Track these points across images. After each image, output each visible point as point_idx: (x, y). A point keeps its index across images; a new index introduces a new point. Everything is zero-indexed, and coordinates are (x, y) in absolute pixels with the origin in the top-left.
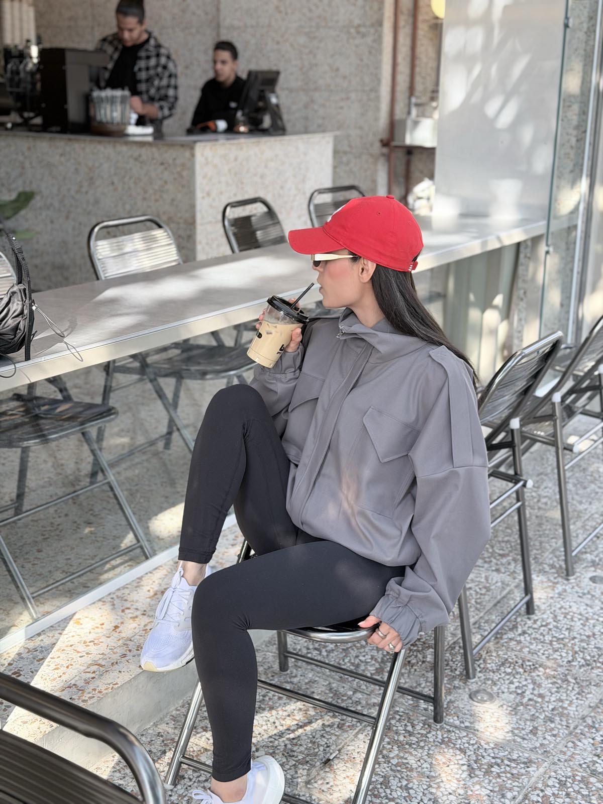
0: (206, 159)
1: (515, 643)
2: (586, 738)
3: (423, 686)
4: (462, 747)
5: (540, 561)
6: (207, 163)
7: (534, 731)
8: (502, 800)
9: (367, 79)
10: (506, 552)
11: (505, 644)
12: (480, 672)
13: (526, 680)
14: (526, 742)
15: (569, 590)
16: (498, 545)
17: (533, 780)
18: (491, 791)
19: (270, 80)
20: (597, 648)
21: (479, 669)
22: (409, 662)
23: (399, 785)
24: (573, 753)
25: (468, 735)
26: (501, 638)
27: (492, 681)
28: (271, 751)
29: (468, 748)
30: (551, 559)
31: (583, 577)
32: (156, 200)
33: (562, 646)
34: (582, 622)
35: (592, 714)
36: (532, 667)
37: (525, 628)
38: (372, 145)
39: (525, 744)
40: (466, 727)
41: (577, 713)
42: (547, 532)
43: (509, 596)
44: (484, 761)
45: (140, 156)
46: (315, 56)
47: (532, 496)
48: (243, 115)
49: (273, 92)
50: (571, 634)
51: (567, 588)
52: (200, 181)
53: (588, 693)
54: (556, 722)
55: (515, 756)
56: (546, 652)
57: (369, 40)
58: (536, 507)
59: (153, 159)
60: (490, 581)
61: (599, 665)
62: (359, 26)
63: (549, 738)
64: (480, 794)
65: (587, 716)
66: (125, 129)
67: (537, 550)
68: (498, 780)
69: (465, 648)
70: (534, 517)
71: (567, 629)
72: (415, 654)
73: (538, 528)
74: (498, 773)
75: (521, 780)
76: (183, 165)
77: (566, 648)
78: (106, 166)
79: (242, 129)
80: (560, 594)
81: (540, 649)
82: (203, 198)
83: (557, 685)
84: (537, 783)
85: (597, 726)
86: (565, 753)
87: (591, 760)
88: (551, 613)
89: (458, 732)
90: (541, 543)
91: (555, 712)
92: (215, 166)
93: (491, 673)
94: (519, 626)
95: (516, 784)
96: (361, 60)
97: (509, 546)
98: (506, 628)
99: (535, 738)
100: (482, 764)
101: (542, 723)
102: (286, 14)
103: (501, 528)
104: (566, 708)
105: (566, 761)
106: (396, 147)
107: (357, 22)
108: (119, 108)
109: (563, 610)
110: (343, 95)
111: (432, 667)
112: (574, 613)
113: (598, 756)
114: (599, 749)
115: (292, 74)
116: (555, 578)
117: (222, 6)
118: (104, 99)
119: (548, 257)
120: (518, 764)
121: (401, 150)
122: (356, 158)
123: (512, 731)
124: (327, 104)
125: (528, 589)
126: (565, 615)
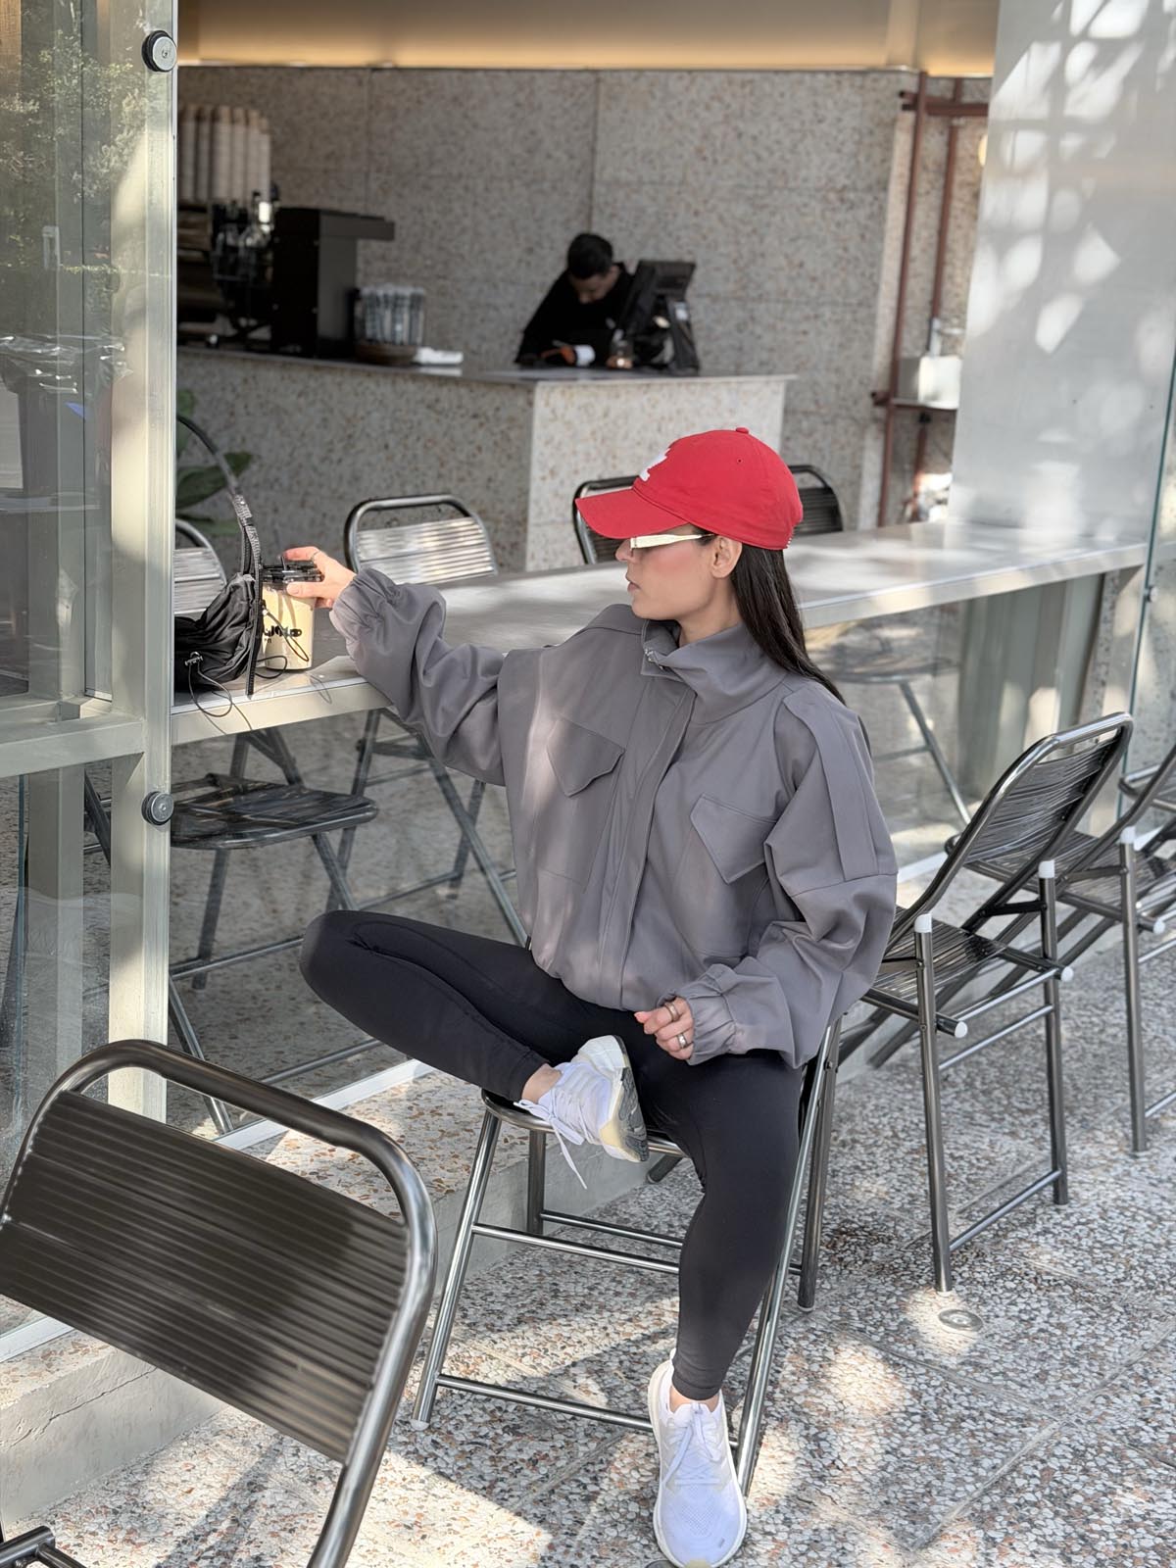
0: (553, 411)
1: (1028, 1245)
2: (1129, 1393)
3: (860, 1296)
4: (916, 1389)
5: (1091, 1124)
6: (555, 419)
7: (1041, 1378)
8: (974, 1469)
9: (853, 284)
10: (1033, 1106)
11: (1011, 1246)
12: (961, 1283)
13: (1039, 1301)
14: (1025, 1390)
15: (1135, 1173)
16: (1019, 1094)
17: (1030, 1445)
18: (957, 1454)
19: (674, 279)
20: (1170, 1264)
21: (959, 1280)
22: (841, 1259)
23: (805, 1433)
24: (1105, 1413)
25: (928, 1372)
26: (1005, 1237)
27: (981, 1298)
28: (596, 1368)
29: (926, 1391)
30: (1111, 1123)
31: (1163, 1154)
32: (461, 480)
33: (1110, 1256)
34: (1149, 1223)
35: (1146, 1360)
36: (1052, 1283)
37: (1049, 1225)
38: (856, 403)
39: (1023, 1392)
40: (927, 1361)
41: (1119, 1356)
42: (1110, 1081)
43: (1027, 1174)
44: (950, 1412)
45: (437, 400)
46: (761, 241)
47: (1091, 1023)
48: (624, 338)
49: (682, 299)
50: (1127, 1240)
52: (539, 450)
53: (1144, 1329)
54: (1082, 1367)
55: (1004, 1409)
56: (1080, 1263)
57: (862, 214)
58: (1096, 1041)
59: (459, 407)
60: (996, 1150)
61: (1169, 1289)
62: (844, 188)
63: (1066, 1388)
64: (938, 1458)
65: (1136, 1362)
66: (415, 353)
67: (1087, 1107)
68: (971, 1440)
69: (935, 1244)
70: (1090, 1056)
71: (1122, 1231)
72: (853, 1248)
73: (1094, 1073)
74: (971, 1431)
75: (1008, 1445)
76: (512, 419)
77: (1116, 1259)
78: (376, 415)
79: (621, 362)
80: (1117, 1178)
81: (1070, 1258)
82: (543, 479)
83: (1091, 1313)
84: (1036, 1449)
85: (1151, 1377)
86: (1089, 1412)
87: (1132, 1424)
88: (1098, 1206)
89: (912, 1367)
90: (1096, 1098)
91: (1082, 1352)
92: (568, 424)
93: (980, 1287)
94: (1038, 1220)
95: (1000, 1448)
96: (846, 249)
97: (1039, 1098)
98: (1015, 1222)
99: (1042, 1386)
100: (945, 1416)
101: (1058, 1366)
102: (715, 161)
103: (1027, 1069)
104: (1102, 1348)
105: (1089, 1422)
106: (900, 406)
107: (842, 181)
108: (406, 317)
109: (1119, 1203)
110: (808, 311)
111: (880, 1270)
112: (1139, 1209)
113: (1146, 1421)
114: (1150, 1411)
115: (718, 269)
116: (1113, 1153)
117: (599, 147)
118: (382, 300)
119: (1148, 605)
120: (1007, 1420)
121: (909, 413)
122: (826, 423)
123: (1004, 1373)
124: (780, 325)
125: (1058, 1158)
126: (1122, 1211)
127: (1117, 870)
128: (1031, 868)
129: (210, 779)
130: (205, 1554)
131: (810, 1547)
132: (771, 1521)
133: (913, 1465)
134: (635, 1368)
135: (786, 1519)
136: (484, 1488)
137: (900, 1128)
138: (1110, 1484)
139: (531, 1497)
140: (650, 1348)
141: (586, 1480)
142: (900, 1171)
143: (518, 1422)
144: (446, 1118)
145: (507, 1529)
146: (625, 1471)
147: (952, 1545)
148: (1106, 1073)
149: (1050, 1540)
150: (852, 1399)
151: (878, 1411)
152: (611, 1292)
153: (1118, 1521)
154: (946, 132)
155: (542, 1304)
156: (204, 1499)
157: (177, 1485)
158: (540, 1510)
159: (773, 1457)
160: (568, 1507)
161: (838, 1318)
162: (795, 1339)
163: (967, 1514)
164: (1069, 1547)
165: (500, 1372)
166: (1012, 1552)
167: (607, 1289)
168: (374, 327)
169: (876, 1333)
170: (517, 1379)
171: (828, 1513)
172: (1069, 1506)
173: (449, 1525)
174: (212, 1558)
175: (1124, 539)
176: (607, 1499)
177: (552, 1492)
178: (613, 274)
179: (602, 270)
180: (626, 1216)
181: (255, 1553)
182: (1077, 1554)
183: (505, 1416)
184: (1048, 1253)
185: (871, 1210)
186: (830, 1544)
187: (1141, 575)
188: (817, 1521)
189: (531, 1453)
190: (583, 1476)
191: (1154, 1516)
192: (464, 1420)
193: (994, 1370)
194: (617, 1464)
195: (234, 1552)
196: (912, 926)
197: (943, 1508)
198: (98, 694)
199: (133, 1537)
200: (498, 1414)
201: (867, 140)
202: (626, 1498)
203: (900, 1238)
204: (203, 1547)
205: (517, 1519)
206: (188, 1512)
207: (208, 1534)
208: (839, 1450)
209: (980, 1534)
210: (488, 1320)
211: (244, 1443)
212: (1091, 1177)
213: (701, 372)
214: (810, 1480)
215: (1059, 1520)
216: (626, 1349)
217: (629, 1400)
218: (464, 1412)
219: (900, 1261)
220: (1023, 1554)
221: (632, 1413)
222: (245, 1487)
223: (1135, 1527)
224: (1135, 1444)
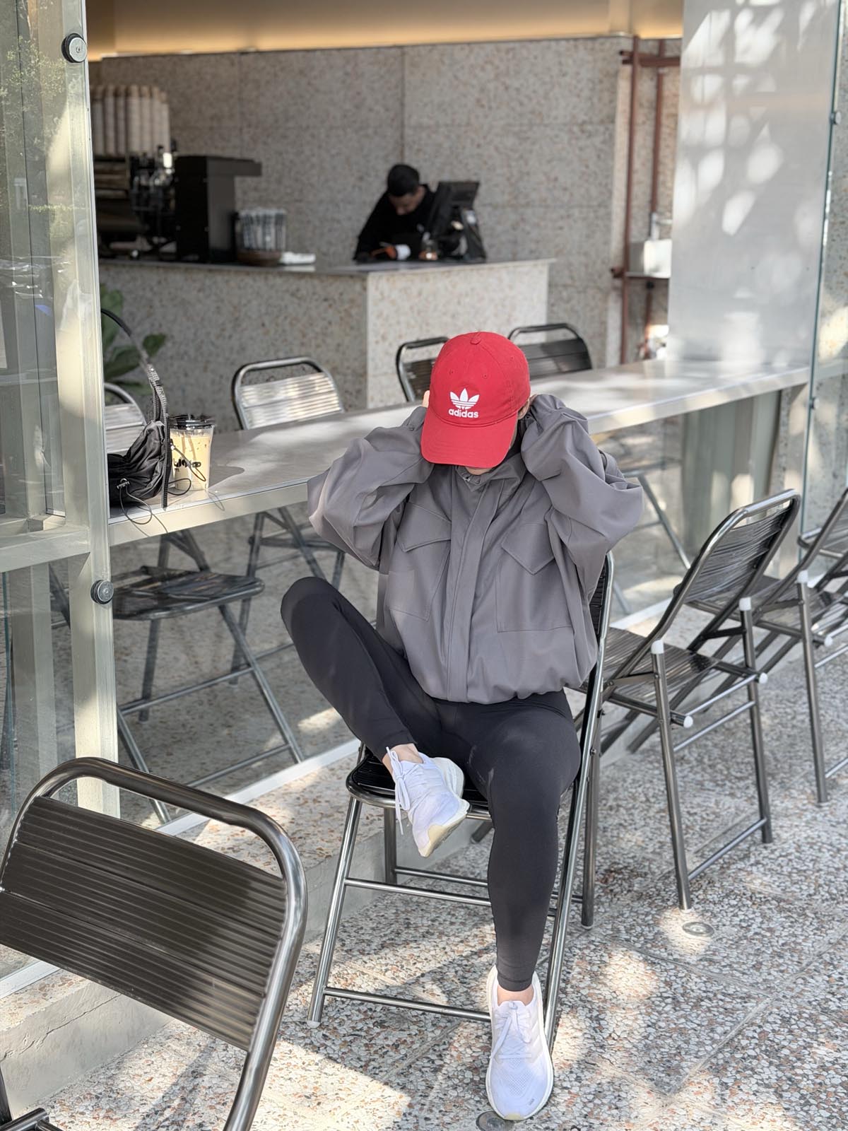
0: (382, 294)
1: (745, 873)
2: (820, 975)
3: (626, 916)
4: (668, 980)
5: (788, 785)
6: (383, 299)
7: (758, 967)
8: (711, 1034)
9: (594, 191)
10: (745, 774)
11: (733, 875)
12: (697, 903)
13: (754, 913)
14: (746, 976)
15: (820, 819)
16: (735, 766)
17: (751, 1015)
18: (698, 1025)
19: (465, 194)
21: (696, 900)
22: (612, 891)
23: (589, 1015)
24: (803, 990)
25: (676, 967)
26: (728, 868)
27: (712, 913)
28: (439, 977)
29: (675, 981)
30: (802, 783)
31: (839, 804)
32: (318, 346)
33: (803, 878)
34: (831, 853)
35: (832, 951)
36: (763, 900)
37: (760, 858)
38: (600, 276)
39: (744, 979)
40: (675, 959)
41: (812, 949)
42: (800, 754)
43: (743, 822)
44: (693, 995)
45: (298, 290)
46: (526, 164)
47: (786, 713)
48: (431, 238)
49: (471, 208)
50: (816, 866)
51: (818, 816)
52: (373, 322)
53: (829, 929)
54: (786, 958)
55: (731, 991)
56: (782, 885)
57: (597, 140)
58: (790, 725)
59: (314, 294)
60: (721, 807)
62: (584, 123)
63: (775, 974)
64: (685, 1028)
65: (824, 953)
66: (280, 257)
67: (785, 773)
68: (708, 1014)
69: (677, 876)
70: (785, 737)
71: (812, 860)
72: (620, 882)
73: (789, 749)
74: (708, 1007)
75: (735, 1016)
76: (352, 301)
77: (808, 880)
78: (255, 303)
79: (429, 256)
80: (807, 822)
81: (775, 881)
82: (377, 342)
83: (792, 919)
84: (754, 1018)
85: (836, 963)
86: (792, 990)
87: (823, 997)
88: (794, 843)
89: (664, 964)
90: (791, 766)
91: (786, 947)
92: (393, 302)
93: (712, 905)
94: (751, 855)
95: (729, 1018)
96: (587, 167)
98: (736, 857)
99: (758, 974)
100: (689, 998)
101: (769, 958)
102: (490, 108)
103: (741, 748)
104: (800, 944)
105: (792, 997)
106: (632, 278)
107: (582, 117)
108: (273, 231)
109: (809, 840)
110: (563, 212)
111: (640, 897)
112: (823, 843)
113: (833, 994)
114: (835, 987)
115: (496, 185)
116: (804, 805)
117: (407, 100)
118: (255, 219)
119: (813, 412)
120: (734, 999)
121: (640, 282)
122: (579, 292)
123: (730, 966)
124: (542, 224)
125: (764, 811)
126: (811, 845)
127: (796, 602)
128: (734, 604)
129: (144, 570)
130: (163, 1124)
131: (596, 1096)
132: (567, 1079)
133: (668, 1034)
134: (467, 976)
135: (578, 1077)
136: (361, 1067)
137: (651, 794)
138: (808, 1040)
139: (395, 1071)
140: (476, 961)
141: (433, 1057)
142: (651, 825)
143: (384, 1018)
144: (324, 804)
145: (378, 1095)
146: (461, 1049)
147: (698, 1089)
148: (797, 748)
149: (767, 1082)
150: (622, 989)
151: (641, 997)
152: (448, 923)
153: (815, 1066)
154: (655, 79)
155: (399, 934)
156: (161, 1085)
157: (141, 1076)
158: (402, 1080)
159: (567, 1033)
160: (422, 1077)
161: (611, 932)
162: (580, 949)
163: (707, 1067)
164: (780, 1086)
165: (370, 983)
166: (740, 1092)
167: (445, 920)
168: (249, 239)
169: (638, 942)
170: (382, 987)
171: (608, 1071)
172: (780, 1057)
173: (337, 1094)
174: (168, 1126)
175: (793, 365)
176: (450, 1069)
177: (410, 1066)
178: (420, 194)
179: (412, 190)
180: (457, 868)
181: (198, 1121)
182: (786, 1091)
183: (374, 1015)
184: (759, 878)
185: (632, 855)
186: (610, 1093)
187: (806, 390)
188: (600, 1077)
189: (394, 1040)
190: (432, 1054)
191: (841, 1061)
192: (345, 1018)
193: (723, 964)
194: (456, 1045)
195: (183, 1121)
196: (650, 650)
197: (689, 1064)
198: (56, 512)
199: (110, 1114)
200: (370, 1013)
201: (598, 87)
202: (463, 1068)
203: (653, 873)
204: (161, 1119)
205: (386, 1087)
206: (149, 1095)
207: (165, 1109)
208: (614, 1026)
209: (716, 1080)
210: (360, 947)
211: (188, 1044)
212: (789, 822)
213: (488, 260)
214: (594, 1049)
215: (773, 1068)
216: (459, 962)
217: (463, 998)
218: (345, 1013)
219: (654, 890)
220: (748, 1093)
221: (466, 1007)
222: (190, 1074)
223: (827, 1070)
224: (825, 1011)
